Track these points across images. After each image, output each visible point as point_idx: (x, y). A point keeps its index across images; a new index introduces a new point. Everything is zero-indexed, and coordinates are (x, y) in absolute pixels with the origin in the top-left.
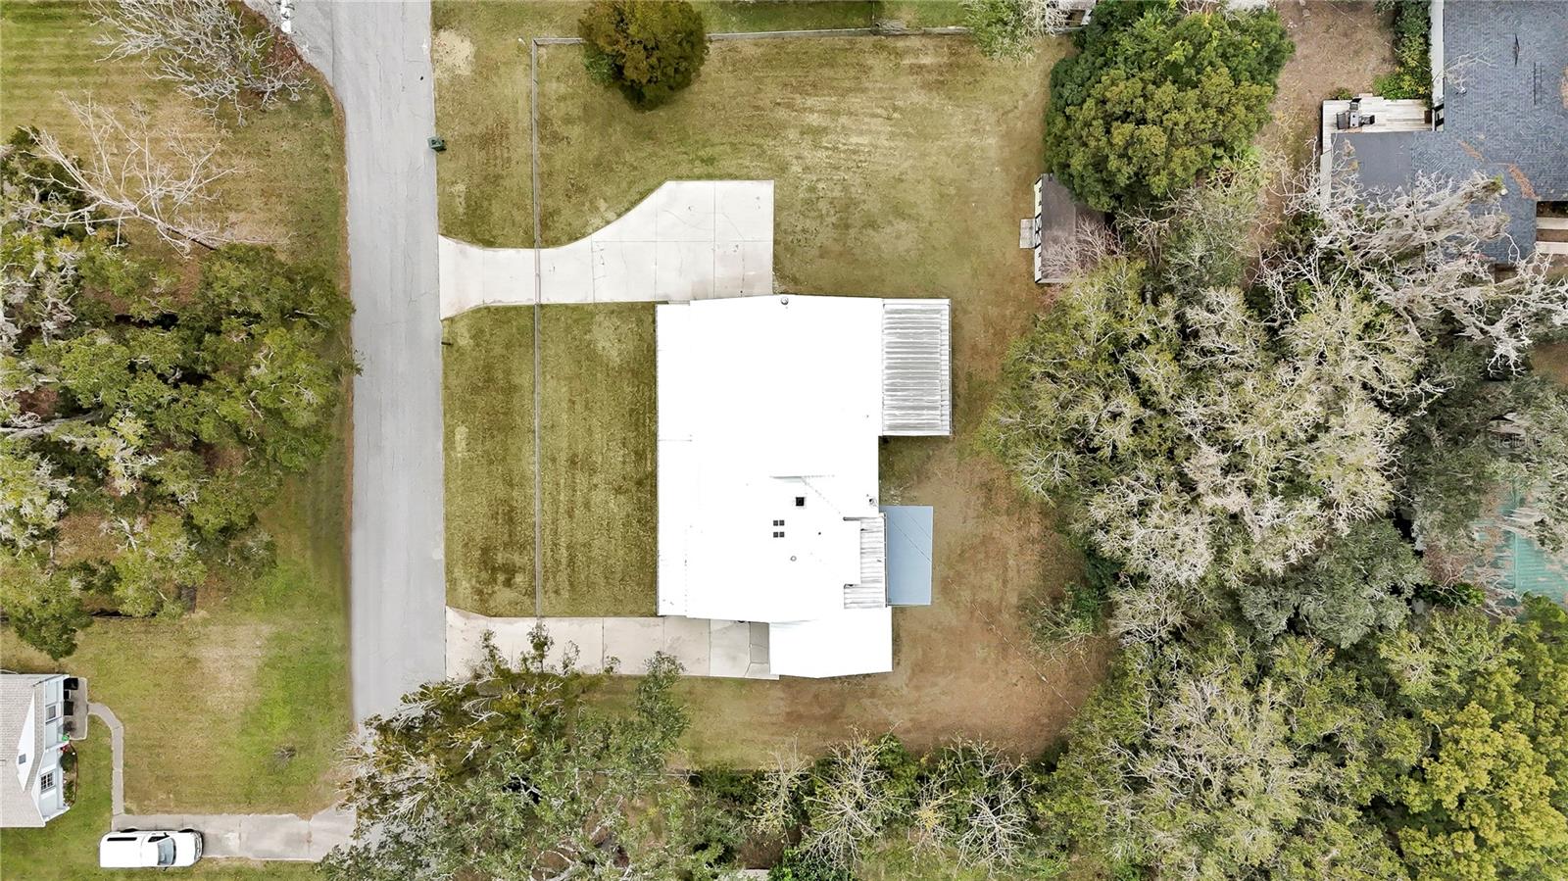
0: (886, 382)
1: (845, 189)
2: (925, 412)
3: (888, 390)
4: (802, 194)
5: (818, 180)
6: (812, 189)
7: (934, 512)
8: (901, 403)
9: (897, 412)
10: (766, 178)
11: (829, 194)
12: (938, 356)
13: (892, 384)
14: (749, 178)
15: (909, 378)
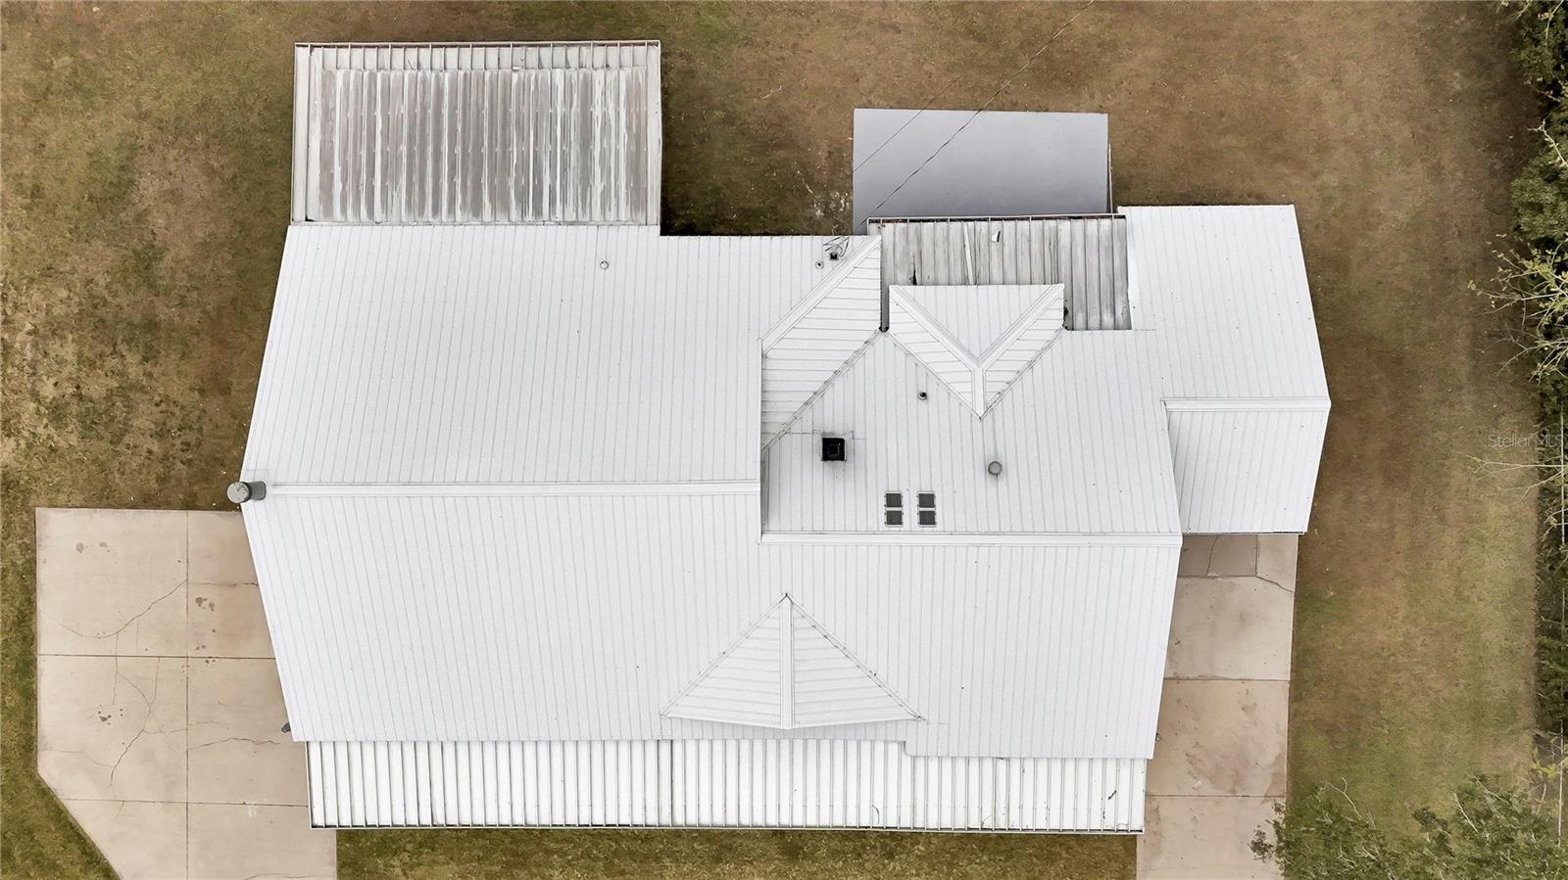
0: (515, 215)
1: (55, 329)
2: (597, 112)
3: (538, 212)
4: (69, 438)
5: (35, 396)
6: (57, 413)
7: (869, 105)
8: (573, 176)
9: (598, 186)
10: (30, 528)
11: (69, 369)
12: (447, 77)
13: (522, 200)
14: (29, 570)
15: (506, 155)
